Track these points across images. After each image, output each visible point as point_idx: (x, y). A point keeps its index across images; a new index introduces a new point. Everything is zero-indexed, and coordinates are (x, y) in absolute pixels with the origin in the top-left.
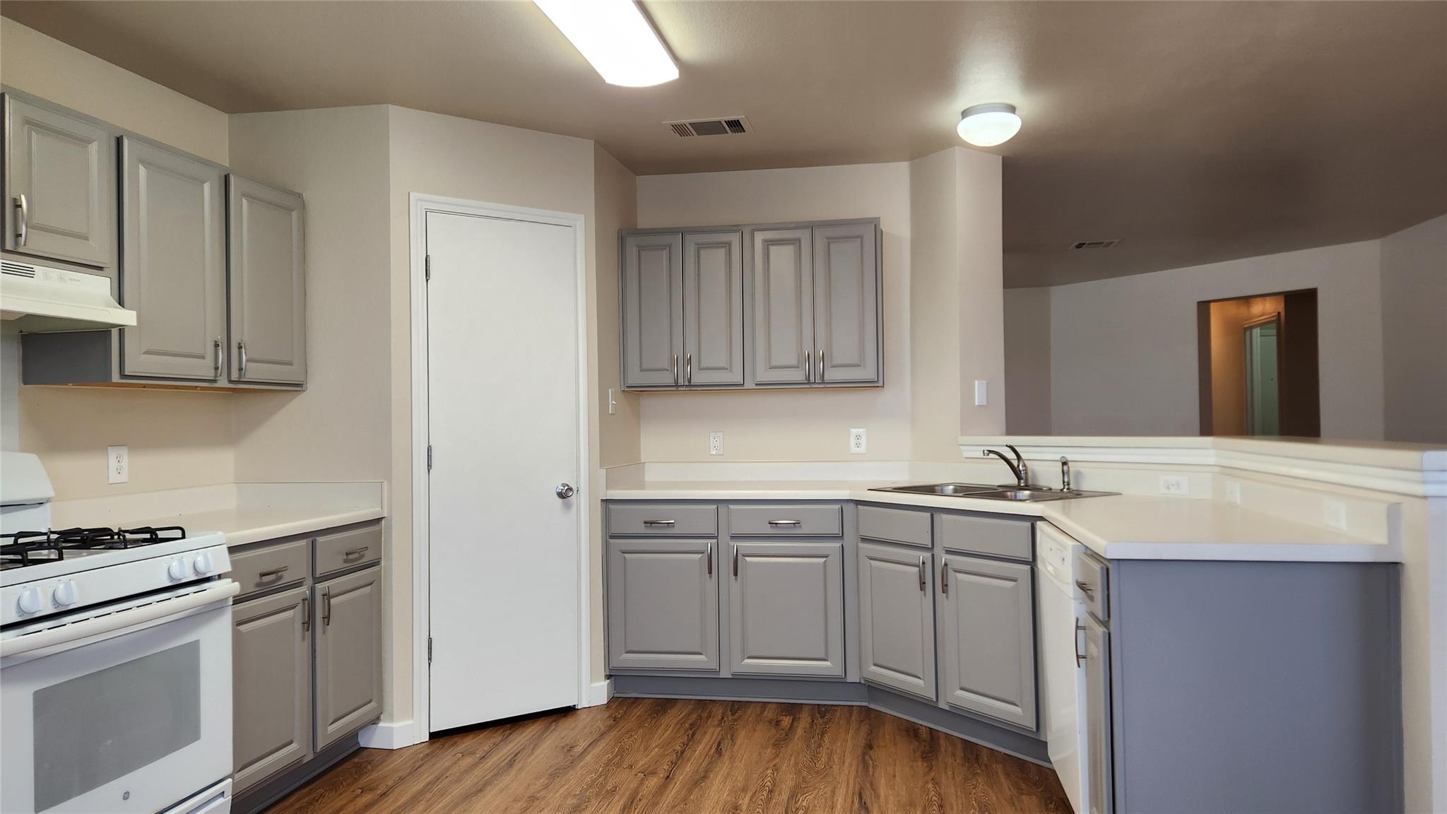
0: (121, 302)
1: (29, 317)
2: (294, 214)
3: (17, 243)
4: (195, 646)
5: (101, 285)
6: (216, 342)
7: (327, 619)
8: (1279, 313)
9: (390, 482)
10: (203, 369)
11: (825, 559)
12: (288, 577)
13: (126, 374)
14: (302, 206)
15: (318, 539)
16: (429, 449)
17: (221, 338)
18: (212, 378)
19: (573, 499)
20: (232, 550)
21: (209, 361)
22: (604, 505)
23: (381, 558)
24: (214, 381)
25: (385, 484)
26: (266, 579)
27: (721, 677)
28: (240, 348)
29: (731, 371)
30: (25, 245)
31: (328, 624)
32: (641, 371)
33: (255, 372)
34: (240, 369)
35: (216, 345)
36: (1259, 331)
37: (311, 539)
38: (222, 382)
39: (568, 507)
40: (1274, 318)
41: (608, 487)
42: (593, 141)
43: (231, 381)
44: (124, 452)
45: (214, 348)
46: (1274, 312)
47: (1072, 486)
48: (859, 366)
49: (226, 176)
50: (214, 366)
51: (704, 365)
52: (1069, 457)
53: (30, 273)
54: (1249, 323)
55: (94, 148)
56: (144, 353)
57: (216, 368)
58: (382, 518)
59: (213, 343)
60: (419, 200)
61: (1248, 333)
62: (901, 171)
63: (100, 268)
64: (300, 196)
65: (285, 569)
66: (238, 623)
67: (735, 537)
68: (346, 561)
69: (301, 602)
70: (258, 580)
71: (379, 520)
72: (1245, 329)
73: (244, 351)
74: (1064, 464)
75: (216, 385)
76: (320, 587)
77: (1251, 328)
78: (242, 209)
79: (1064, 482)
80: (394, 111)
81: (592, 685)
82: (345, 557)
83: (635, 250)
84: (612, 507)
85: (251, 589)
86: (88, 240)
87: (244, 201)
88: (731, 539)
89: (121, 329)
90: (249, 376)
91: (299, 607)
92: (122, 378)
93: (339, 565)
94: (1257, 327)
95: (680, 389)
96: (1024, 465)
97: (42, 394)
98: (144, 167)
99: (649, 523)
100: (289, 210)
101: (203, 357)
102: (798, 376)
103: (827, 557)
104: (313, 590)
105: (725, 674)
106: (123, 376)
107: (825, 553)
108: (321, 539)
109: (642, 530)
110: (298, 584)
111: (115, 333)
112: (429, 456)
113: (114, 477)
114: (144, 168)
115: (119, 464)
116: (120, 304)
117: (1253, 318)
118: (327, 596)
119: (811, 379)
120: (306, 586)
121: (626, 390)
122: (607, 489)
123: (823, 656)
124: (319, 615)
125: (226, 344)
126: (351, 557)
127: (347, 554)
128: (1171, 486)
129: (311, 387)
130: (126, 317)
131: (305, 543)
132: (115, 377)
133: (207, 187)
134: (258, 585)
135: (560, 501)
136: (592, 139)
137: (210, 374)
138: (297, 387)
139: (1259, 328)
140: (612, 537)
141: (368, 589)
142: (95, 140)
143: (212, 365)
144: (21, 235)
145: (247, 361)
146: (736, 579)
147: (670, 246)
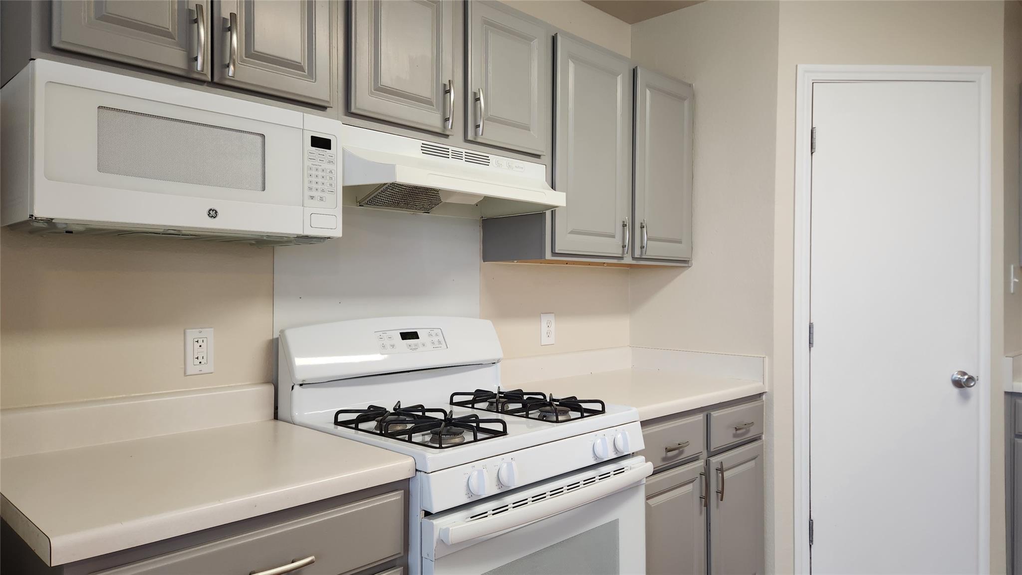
0: (553, 187)
1: (488, 200)
2: (686, 103)
3: (476, 134)
4: (615, 524)
5: (537, 171)
6: (624, 222)
7: (721, 493)
9: (771, 357)
10: (612, 247)
12: (688, 452)
13: (557, 252)
14: (692, 96)
15: (712, 413)
16: (811, 327)
17: (627, 219)
18: (620, 256)
19: (972, 390)
20: (644, 424)
21: (618, 240)
22: (1009, 398)
23: (762, 433)
24: (621, 258)
25: (767, 360)
26: (670, 454)
28: (642, 227)
30: (482, 135)
31: (722, 500)
33: (654, 249)
34: (642, 247)
35: (624, 225)
37: (705, 413)
38: (628, 260)
39: (966, 397)
41: (1014, 378)
43: (634, 258)
44: (551, 318)
45: (622, 227)
49: (634, 70)
50: (622, 245)
53: (485, 161)
55: (535, 43)
56: (570, 233)
57: (624, 247)
58: (764, 393)
59: (622, 224)
60: (807, 71)
63: (538, 156)
64: (690, 86)
65: (687, 443)
66: (648, 498)
68: (735, 436)
69: (699, 476)
70: (663, 454)
71: (761, 395)
73: (645, 231)
75: (623, 262)
76: (715, 460)
78: (646, 97)
82: (734, 431)
84: (1018, 400)
85: (660, 464)
86: (529, 130)
87: (648, 92)
89: (553, 209)
90: (650, 253)
91: (697, 481)
92: (553, 256)
93: (731, 440)
97: (497, 268)
98: (573, 62)
100: (682, 99)
101: (613, 237)
104: (707, 463)
106: (554, 254)
108: (715, 414)
110: (695, 459)
111: (548, 214)
112: (811, 333)
113: (545, 340)
114: (572, 64)
115: (548, 329)
116: (552, 188)
118: (721, 470)
120: (703, 460)
122: (1012, 381)
124: (713, 489)
125: (631, 225)
126: (739, 432)
127: (736, 429)
129: (695, 263)
130: (557, 199)
131: (702, 418)
132: (548, 256)
133: (619, 78)
134: (664, 459)
135: (955, 391)
137: (618, 252)
138: (684, 263)
140: (1018, 436)
141: (752, 463)
142: (536, 38)
143: (620, 243)
144: (479, 125)
145: (648, 239)
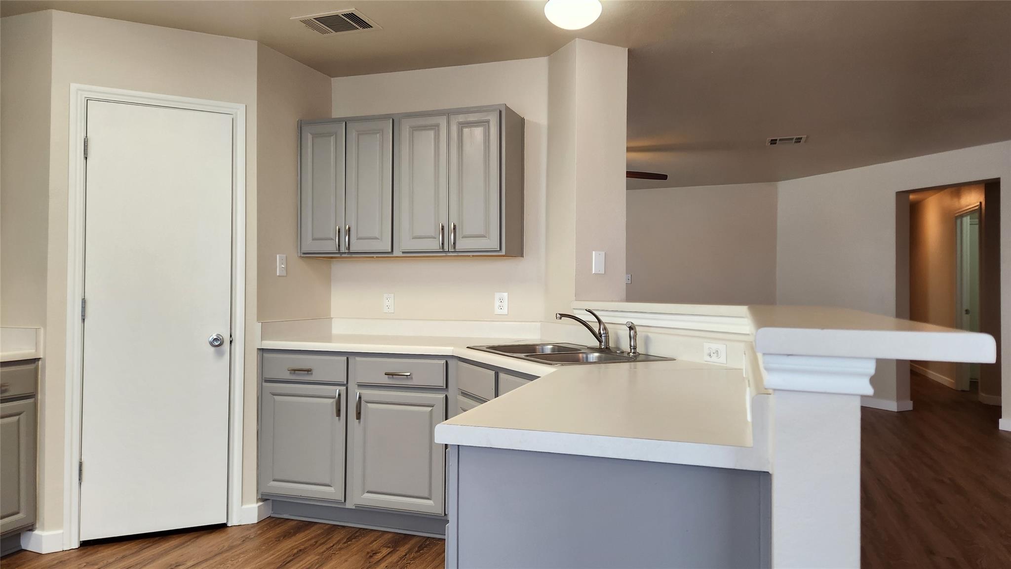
8: (981, 203)
9: (45, 327)
11: (431, 408)
16: (84, 301)
19: (225, 347)
22: (261, 353)
23: (37, 392)
25: (42, 330)
27: (347, 507)
29: (381, 240)
32: (313, 239)
36: (969, 220)
39: (220, 354)
40: (977, 208)
41: (263, 338)
42: (257, 42)
46: (977, 202)
47: (638, 350)
48: (484, 236)
51: (360, 235)
52: (636, 322)
54: (958, 213)
58: (40, 358)
60: (80, 90)
61: (959, 222)
62: (540, 64)
67: (361, 386)
71: (35, 360)
72: (957, 218)
74: (631, 328)
77: (962, 216)
79: (631, 346)
80: (56, 14)
81: (245, 507)
83: (310, 137)
84: (266, 355)
88: (358, 387)
94: (966, 216)
95: (343, 255)
96: (605, 329)
99: (294, 371)
102: (435, 245)
103: (433, 406)
105: (349, 505)
107: (432, 403)
109: (287, 376)
112: (84, 308)
117: (963, 208)
119: (445, 248)
121: (302, 256)
122: (262, 341)
123: (426, 495)
128: (712, 354)
135: (211, 348)
136: (256, 40)
139: (969, 217)
140: (267, 381)
141: (13, 419)
146: (359, 422)
147: (336, 134)
